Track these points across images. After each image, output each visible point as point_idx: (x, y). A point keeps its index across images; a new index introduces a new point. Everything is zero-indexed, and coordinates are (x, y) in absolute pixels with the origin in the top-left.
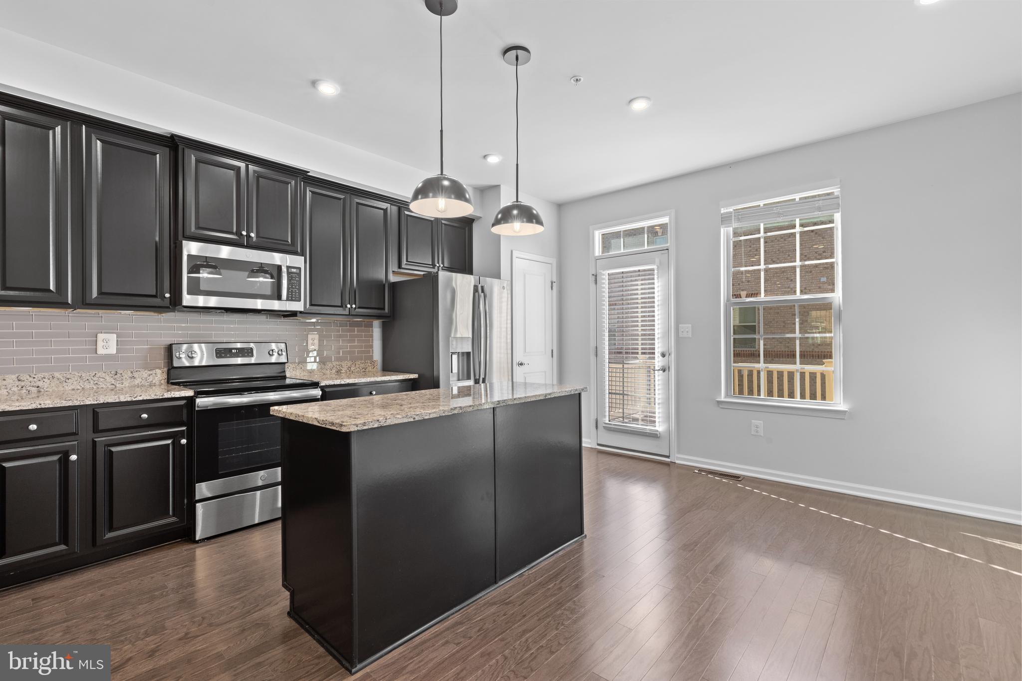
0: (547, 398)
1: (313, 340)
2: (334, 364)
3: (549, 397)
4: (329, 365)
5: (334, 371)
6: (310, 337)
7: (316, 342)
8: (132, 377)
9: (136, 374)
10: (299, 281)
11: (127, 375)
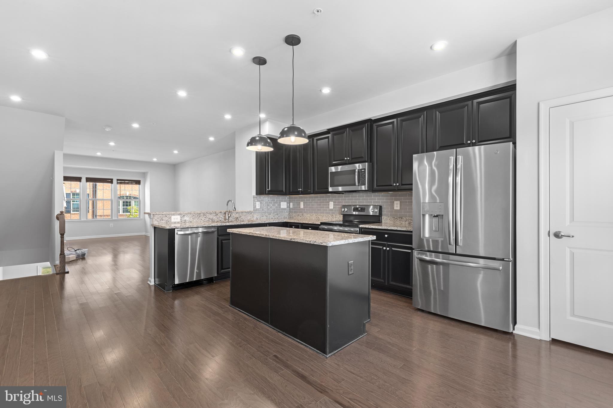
0: (292, 240)
1: (397, 204)
2: (407, 219)
3: (293, 240)
4: (404, 219)
5: (407, 223)
6: (395, 202)
7: (399, 205)
8: (336, 217)
9: (336, 216)
10: (365, 176)
11: (335, 216)
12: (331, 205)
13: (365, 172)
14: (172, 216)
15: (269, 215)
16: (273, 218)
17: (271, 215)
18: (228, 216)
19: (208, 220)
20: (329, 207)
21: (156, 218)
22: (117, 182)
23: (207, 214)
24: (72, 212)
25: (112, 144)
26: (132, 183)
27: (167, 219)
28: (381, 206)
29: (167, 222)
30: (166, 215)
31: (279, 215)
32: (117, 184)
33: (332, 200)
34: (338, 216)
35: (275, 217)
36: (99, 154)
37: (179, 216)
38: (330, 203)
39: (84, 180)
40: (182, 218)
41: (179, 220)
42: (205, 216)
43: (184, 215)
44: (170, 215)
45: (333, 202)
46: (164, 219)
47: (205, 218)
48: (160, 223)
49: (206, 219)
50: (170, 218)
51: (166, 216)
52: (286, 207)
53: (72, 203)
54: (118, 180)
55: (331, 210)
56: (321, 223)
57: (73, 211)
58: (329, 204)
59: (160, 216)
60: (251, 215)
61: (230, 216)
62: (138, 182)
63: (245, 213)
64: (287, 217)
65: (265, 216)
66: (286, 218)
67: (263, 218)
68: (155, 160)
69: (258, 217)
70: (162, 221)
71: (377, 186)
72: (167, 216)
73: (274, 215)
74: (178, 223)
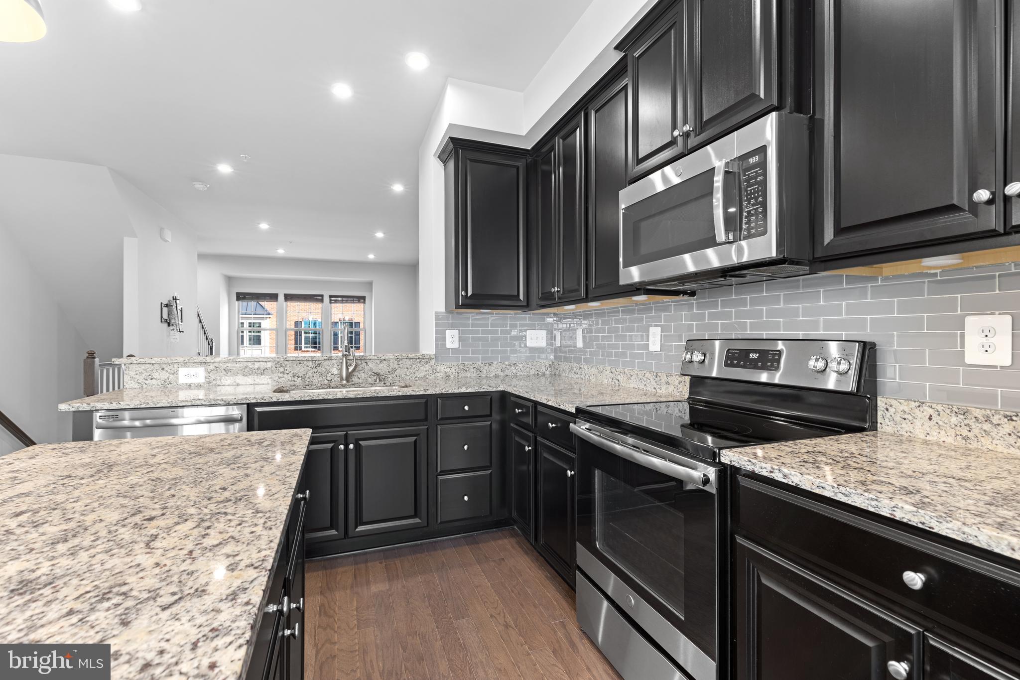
1: (989, 333)
8: (668, 383)
9: (670, 379)
10: (764, 184)
11: (664, 379)
12: (655, 339)
13: (763, 164)
14: (180, 369)
15: (486, 368)
16: (502, 374)
17: (492, 368)
18: (347, 369)
19: (290, 378)
20: (648, 345)
21: (132, 374)
22: (331, 300)
23: (286, 363)
24: (303, 349)
25: (264, 226)
26: (353, 300)
27: (164, 375)
28: (873, 346)
29: (166, 385)
30: (164, 366)
31: (521, 365)
32: (331, 303)
33: (656, 321)
34: (676, 379)
35: (507, 372)
36: (281, 252)
37: (203, 368)
38: (652, 329)
39: (281, 298)
40: (209, 373)
41: (201, 379)
42: (282, 370)
43: (216, 364)
44: (176, 366)
45: (660, 328)
46: (156, 375)
47: (281, 375)
48: (145, 386)
49: (286, 376)
50: (175, 373)
51: (163, 369)
52: (543, 344)
53: (303, 335)
54: (331, 296)
55: (655, 356)
56: (577, 409)
57: (305, 347)
58: (648, 336)
59: (143, 367)
60: (428, 367)
61: (354, 370)
62: (361, 299)
63: (408, 361)
64: (547, 373)
65: (472, 370)
66: (544, 375)
67: (468, 374)
68: (371, 257)
69: (452, 372)
70: (149, 381)
71: (839, 231)
72: (166, 369)
73: (504, 366)
74: (199, 386)
